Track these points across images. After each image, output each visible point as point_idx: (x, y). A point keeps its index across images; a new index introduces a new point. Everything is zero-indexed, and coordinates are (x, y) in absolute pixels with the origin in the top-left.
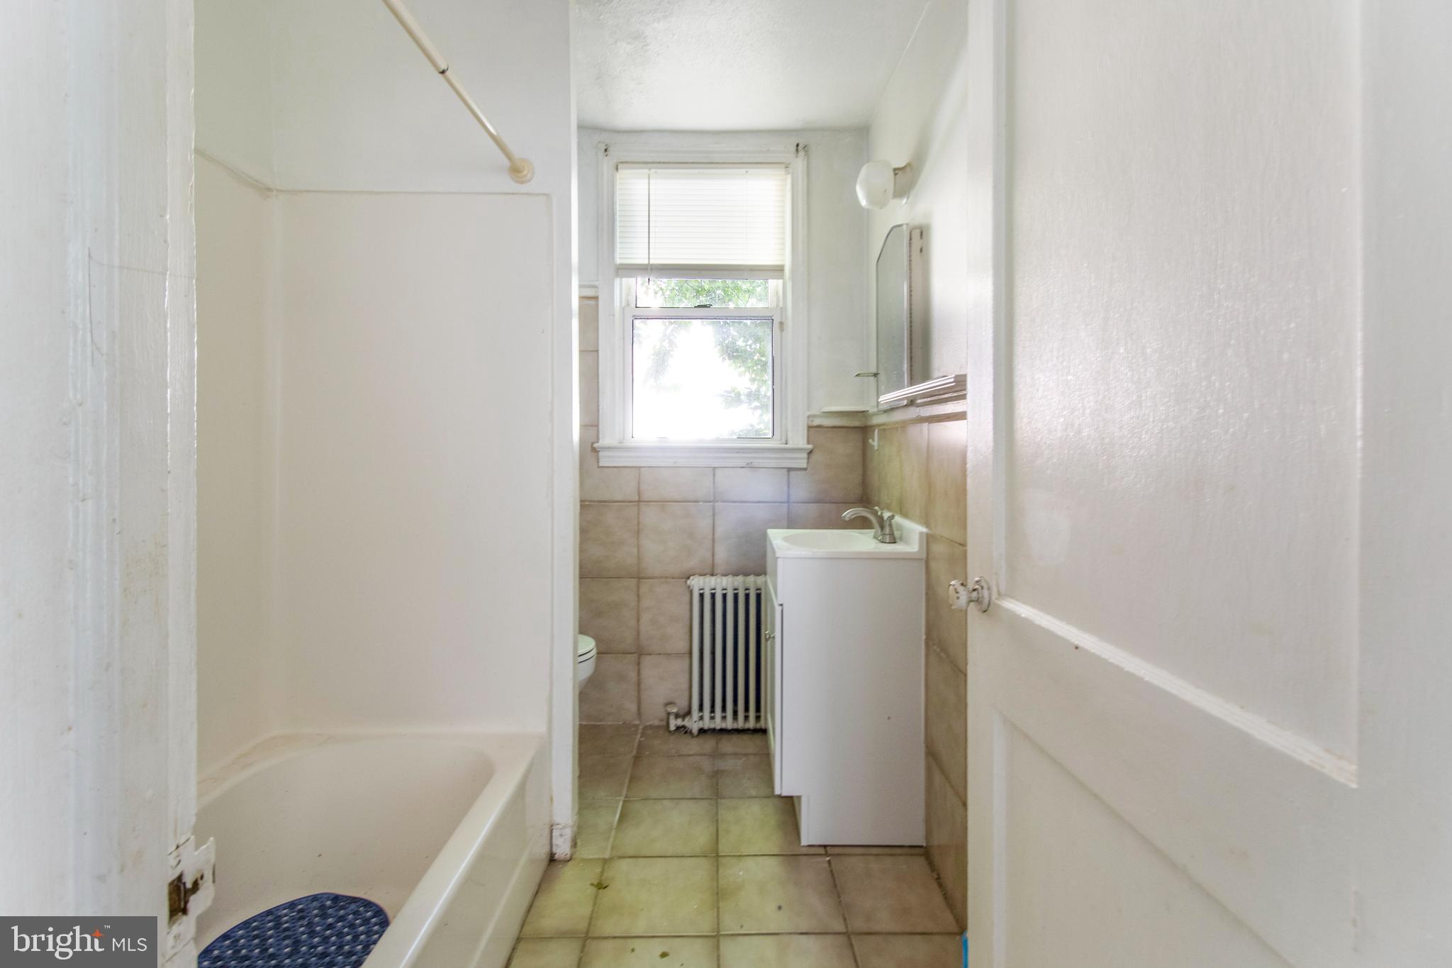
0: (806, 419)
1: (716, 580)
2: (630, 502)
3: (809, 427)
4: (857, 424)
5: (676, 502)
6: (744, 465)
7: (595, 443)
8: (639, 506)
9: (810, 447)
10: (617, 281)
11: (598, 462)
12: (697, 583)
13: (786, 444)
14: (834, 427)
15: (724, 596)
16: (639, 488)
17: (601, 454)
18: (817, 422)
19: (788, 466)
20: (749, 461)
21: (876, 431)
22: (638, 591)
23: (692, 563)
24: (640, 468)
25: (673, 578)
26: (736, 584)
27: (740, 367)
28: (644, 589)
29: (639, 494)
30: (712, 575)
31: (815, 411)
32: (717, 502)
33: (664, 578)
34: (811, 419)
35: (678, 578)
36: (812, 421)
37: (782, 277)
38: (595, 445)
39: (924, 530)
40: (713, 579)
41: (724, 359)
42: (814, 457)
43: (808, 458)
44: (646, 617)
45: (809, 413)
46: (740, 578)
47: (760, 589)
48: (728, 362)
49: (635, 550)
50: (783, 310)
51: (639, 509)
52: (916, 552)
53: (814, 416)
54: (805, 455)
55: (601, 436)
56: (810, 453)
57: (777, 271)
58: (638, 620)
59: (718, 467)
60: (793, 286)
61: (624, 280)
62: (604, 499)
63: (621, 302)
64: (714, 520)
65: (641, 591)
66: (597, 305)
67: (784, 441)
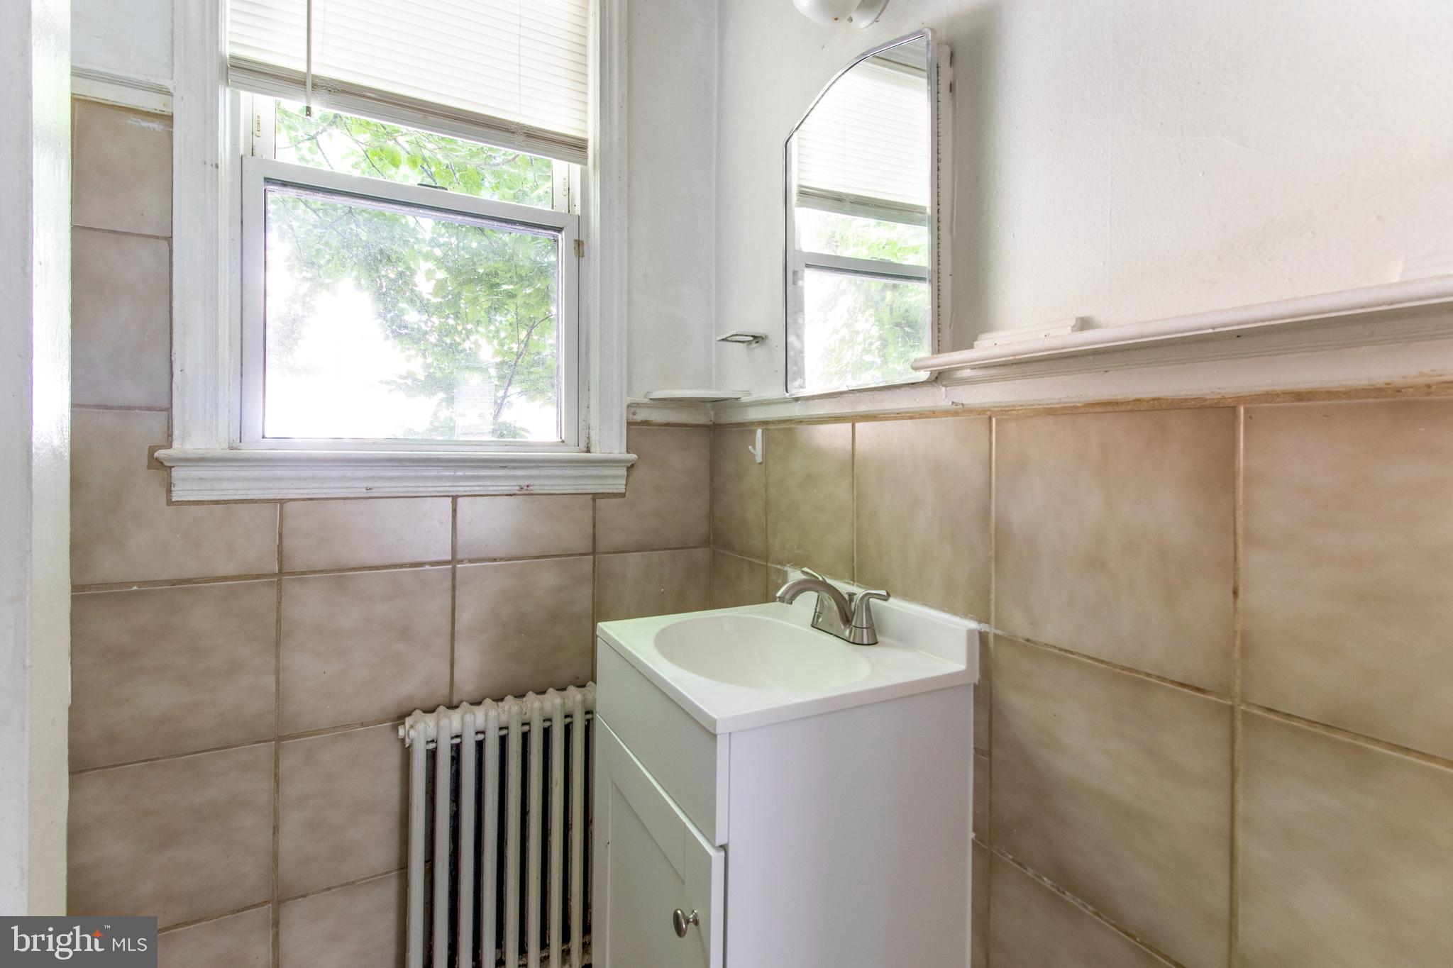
0: (625, 411)
1: (462, 719)
2: (258, 576)
3: (629, 424)
4: (702, 420)
5: (370, 568)
6: (515, 490)
7: (161, 447)
8: (279, 583)
9: (633, 456)
10: (225, 95)
11: (169, 491)
12: (420, 730)
13: (588, 451)
14: (668, 425)
15: (480, 746)
16: (280, 545)
17: (177, 473)
18: (642, 415)
19: (593, 491)
20: (524, 483)
21: (759, 432)
22: (277, 767)
23: (410, 687)
24: (282, 502)
25: (362, 725)
26: (504, 718)
27: (409, 349)
28: (287, 762)
29: (280, 562)
30: (452, 707)
31: (638, 398)
32: (461, 562)
33: (342, 729)
34: (632, 410)
35: (376, 722)
36: (634, 414)
37: (583, 160)
38: (160, 453)
39: (973, 625)
40: (455, 716)
41: (387, 337)
42: (639, 473)
43: (628, 476)
44: (293, 822)
45: (629, 400)
46: (510, 704)
47: (550, 720)
48: (390, 342)
49: (270, 681)
50: (582, 221)
51: (280, 591)
52: (965, 671)
53: (638, 405)
54: (623, 472)
55: (176, 432)
56: (631, 468)
57: (574, 147)
58: (276, 830)
59: (460, 496)
60: (602, 181)
61: (245, 96)
62: (184, 576)
63: (235, 144)
64: (454, 598)
65: (283, 769)
66: (171, 135)
67: (583, 446)
